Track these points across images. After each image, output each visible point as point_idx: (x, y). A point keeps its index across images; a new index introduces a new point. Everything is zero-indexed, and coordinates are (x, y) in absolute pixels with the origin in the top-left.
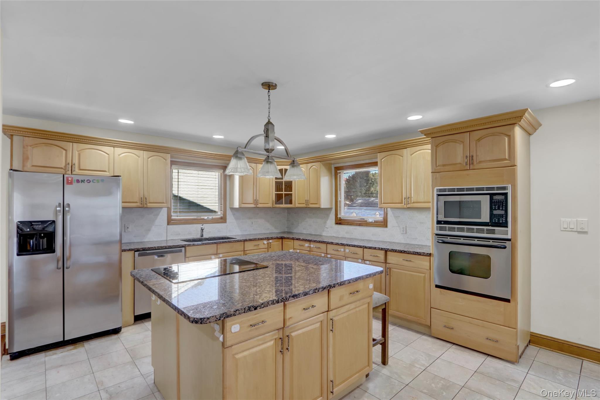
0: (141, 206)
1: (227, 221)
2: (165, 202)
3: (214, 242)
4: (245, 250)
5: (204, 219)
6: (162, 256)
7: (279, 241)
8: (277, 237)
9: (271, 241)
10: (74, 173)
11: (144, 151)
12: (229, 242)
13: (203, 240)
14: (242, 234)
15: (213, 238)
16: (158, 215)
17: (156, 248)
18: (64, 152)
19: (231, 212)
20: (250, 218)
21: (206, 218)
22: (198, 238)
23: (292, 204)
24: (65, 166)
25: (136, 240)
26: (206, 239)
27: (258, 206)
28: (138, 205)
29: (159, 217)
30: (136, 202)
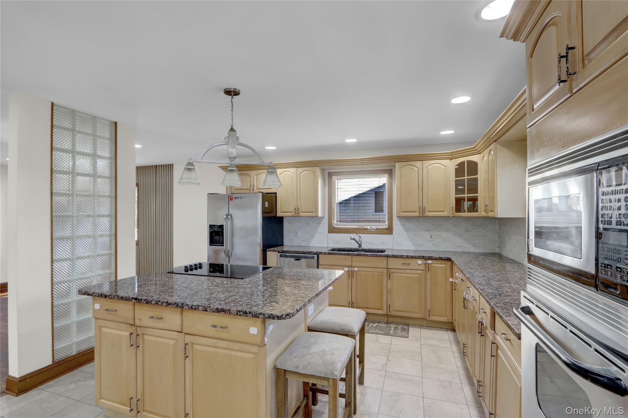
0: (295, 215)
1: (394, 232)
2: (314, 212)
3: (347, 253)
4: (389, 267)
5: (367, 229)
6: (298, 260)
7: (447, 264)
8: (440, 257)
9: (430, 262)
10: (254, 192)
11: (297, 168)
12: (364, 255)
13: (359, 251)
14: (415, 249)
15: (371, 250)
16: (320, 223)
17: (292, 252)
18: (249, 178)
19: (399, 222)
20: (427, 230)
21: (369, 227)
22: (354, 248)
23: (478, 212)
24: (250, 188)
25: (303, 244)
26: (363, 250)
27: (425, 215)
28: (293, 214)
29: (321, 225)
30: (292, 212)
